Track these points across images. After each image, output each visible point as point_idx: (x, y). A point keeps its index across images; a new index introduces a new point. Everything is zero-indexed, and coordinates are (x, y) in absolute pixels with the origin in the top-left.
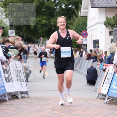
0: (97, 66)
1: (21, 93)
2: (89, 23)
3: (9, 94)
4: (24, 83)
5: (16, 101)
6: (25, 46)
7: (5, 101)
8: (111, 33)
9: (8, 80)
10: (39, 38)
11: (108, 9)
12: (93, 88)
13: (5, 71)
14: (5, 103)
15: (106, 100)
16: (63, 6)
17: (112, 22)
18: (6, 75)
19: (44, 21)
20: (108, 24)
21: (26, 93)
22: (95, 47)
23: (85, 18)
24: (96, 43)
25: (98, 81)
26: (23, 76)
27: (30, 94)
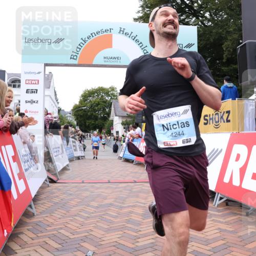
0: (118, 143)
1: (82, 157)
2: (114, 123)
3: (75, 157)
4: (83, 152)
5: (79, 160)
6: (83, 134)
7: (73, 160)
8: (124, 128)
9: (75, 150)
10: (90, 130)
11: (123, 117)
12: (116, 154)
13: (74, 146)
14: (74, 162)
15: (122, 160)
16: (102, 115)
17: (125, 123)
18: (74, 148)
19: (93, 122)
20: (123, 124)
21: (84, 157)
22: (117, 134)
23: (113, 121)
24: (117, 132)
25: (119, 151)
26: (83, 149)
27: (86, 157)
